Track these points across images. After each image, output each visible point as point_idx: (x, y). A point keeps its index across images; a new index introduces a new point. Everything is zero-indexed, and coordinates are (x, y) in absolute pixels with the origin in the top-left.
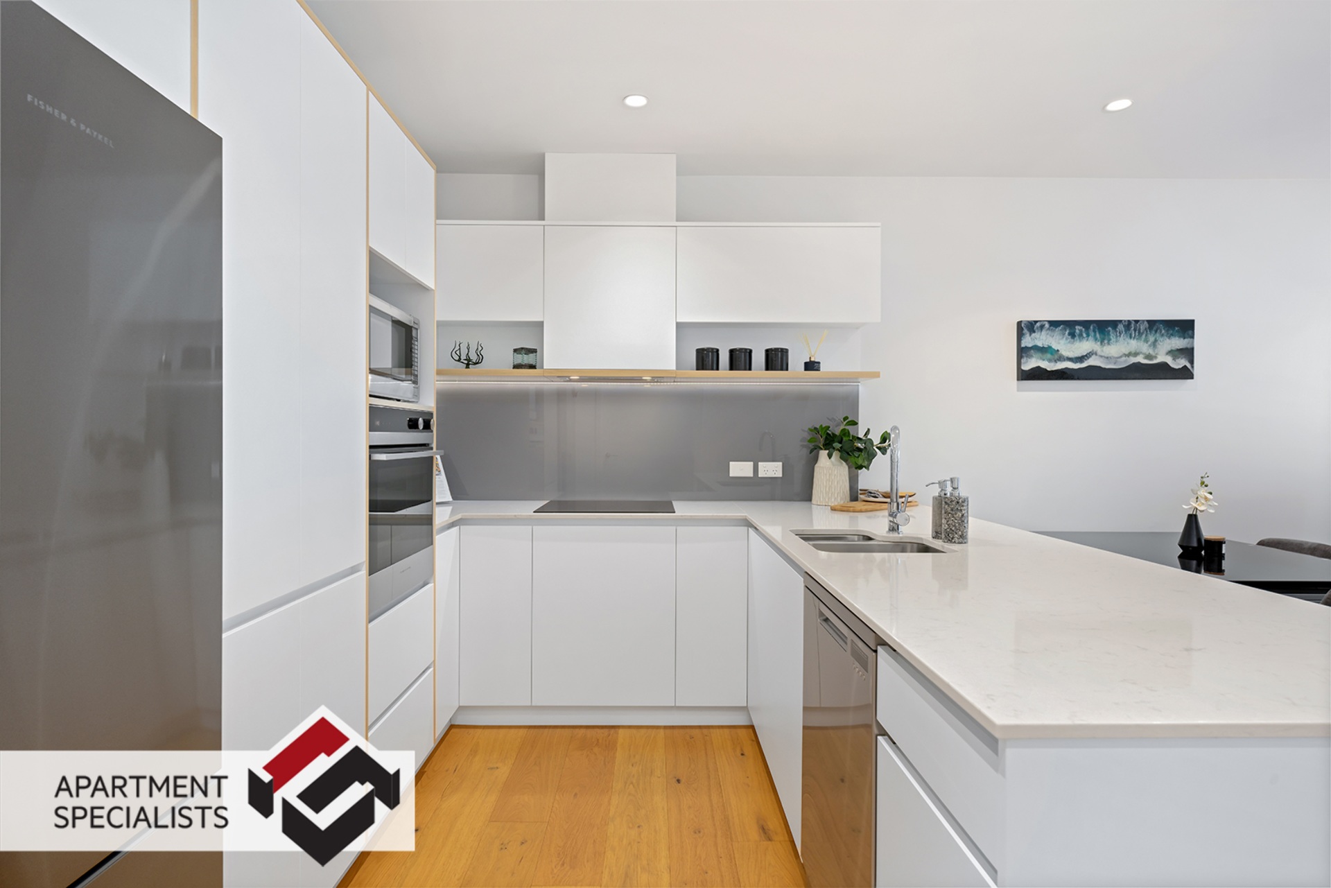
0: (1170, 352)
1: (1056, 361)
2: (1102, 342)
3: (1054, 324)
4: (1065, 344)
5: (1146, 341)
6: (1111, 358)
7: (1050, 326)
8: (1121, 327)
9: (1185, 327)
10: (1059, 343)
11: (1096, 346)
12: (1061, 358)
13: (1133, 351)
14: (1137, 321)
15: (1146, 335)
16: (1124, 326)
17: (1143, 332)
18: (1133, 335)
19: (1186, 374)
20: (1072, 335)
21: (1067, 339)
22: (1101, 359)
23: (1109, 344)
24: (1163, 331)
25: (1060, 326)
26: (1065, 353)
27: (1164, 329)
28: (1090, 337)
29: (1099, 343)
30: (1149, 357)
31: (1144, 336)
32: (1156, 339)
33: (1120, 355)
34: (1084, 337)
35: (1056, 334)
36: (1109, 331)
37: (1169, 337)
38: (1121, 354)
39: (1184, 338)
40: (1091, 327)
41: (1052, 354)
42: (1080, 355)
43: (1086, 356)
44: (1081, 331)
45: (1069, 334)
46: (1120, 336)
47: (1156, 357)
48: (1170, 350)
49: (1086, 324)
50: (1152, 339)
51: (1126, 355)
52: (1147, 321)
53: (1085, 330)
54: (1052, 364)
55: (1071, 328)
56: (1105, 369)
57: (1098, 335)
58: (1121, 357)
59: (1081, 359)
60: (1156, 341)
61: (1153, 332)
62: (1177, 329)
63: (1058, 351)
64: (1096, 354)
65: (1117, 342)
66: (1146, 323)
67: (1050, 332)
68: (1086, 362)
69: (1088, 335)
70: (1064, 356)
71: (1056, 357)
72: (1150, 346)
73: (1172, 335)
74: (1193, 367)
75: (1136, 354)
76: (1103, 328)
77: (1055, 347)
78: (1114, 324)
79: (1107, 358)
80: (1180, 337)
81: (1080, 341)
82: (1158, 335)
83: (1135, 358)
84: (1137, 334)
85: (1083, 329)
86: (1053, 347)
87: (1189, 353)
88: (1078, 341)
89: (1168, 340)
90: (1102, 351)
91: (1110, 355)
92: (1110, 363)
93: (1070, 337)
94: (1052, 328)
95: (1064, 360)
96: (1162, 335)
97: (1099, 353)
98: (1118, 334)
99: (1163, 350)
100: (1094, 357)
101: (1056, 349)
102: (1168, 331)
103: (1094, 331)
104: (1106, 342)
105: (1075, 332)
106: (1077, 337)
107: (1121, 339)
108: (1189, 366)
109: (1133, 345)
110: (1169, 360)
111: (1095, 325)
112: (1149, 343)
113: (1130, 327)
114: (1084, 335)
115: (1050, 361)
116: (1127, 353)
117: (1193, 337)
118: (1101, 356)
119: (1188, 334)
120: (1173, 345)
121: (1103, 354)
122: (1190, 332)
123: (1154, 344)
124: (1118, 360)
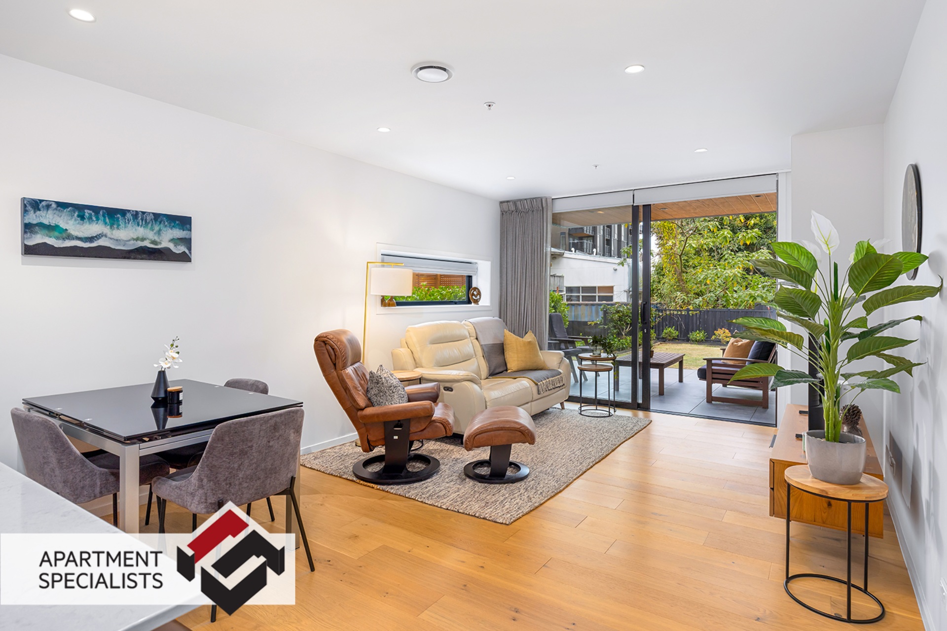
0: (172, 240)
1: (64, 239)
2: (112, 227)
3: (62, 206)
4: (73, 224)
5: (152, 229)
6: (119, 240)
7: (58, 207)
8: (129, 215)
9: (184, 222)
10: (68, 223)
11: (106, 229)
12: (70, 237)
13: (140, 236)
14: (143, 213)
15: (152, 225)
16: (132, 215)
17: (149, 223)
18: (141, 224)
19: (185, 258)
20: (82, 217)
21: (75, 220)
22: (111, 241)
23: (118, 228)
24: (166, 223)
25: (68, 208)
26: (74, 233)
27: (167, 221)
28: (100, 221)
29: (109, 227)
30: (154, 242)
31: (150, 225)
32: (160, 228)
33: (128, 239)
34: (93, 221)
35: (63, 215)
36: (118, 218)
37: (171, 229)
38: (130, 238)
39: (183, 230)
40: (101, 213)
41: (60, 233)
42: (90, 236)
43: (96, 237)
44: (90, 215)
45: (78, 216)
46: (129, 223)
47: (160, 243)
48: (172, 238)
49: (96, 210)
50: (157, 228)
51: (134, 239)
52: (153, 213)
53: (95, 215)
54: (60, 241)
55: (81, 211)
56: (115, 249)
57: (107, 220)
58: (130, 240)
59: (91, 239)
60: (160, 230)
61: (158, 223)
62: (177, 222)
63: (66, 230)
64: (106, 236)
65: (125, 227)
66: (151, 215)
67: (57, 212)
68: (96, 242)
69: (98, 219)
70: (73, 235)
71: (64, 235)
72: (155, 234)
73: (174, 226)
74: (190, 253)
75: (143, 240)
76: (113, 215)
77: (63, 225)
78: (123, 212)
79: (117, 240)
80: (180, 229)
81: (90, 223)
82: (162, 225)
83: (142, 243)
84: (144, 223)
85: (93, 214)
86: (61, 226)
87: (187, 242)
88: (88, 223)
89: (170, 230)
90: (112, 234)
91: (119, 238)
92: (119, 245)
93: (79, 219)
94: (59, 208)
95: (73, 239)
96: (166, 226)
97: (109, 235)
98: (127, 221)
99: (166, 239)
100: (104, 238)
101: (64, 228)
102: (170, 223)
103: (103, 216)
104: (115, 226)
105: (84, 215)
106: (87, 220)
107: (129, 225)
108: (187, 252)
109: (141, 231)
110: (171, 246)
111: (104, 211)
112: (155, 231)
113: (138, 217)
114: (94, 218)
115: (57, 238)
116: (135, 237)
117: (190, 230)
118: (111, 239)
119: (186, 228)
120: (175, 235)
121: (112, 237)
122: (188, 226)
123: (159, 232)
124: (128, 243)
